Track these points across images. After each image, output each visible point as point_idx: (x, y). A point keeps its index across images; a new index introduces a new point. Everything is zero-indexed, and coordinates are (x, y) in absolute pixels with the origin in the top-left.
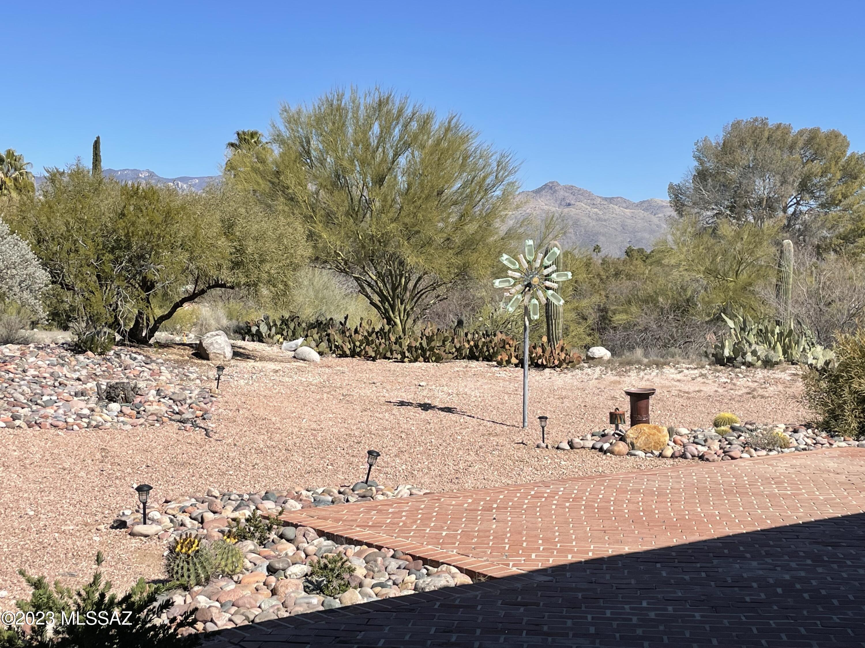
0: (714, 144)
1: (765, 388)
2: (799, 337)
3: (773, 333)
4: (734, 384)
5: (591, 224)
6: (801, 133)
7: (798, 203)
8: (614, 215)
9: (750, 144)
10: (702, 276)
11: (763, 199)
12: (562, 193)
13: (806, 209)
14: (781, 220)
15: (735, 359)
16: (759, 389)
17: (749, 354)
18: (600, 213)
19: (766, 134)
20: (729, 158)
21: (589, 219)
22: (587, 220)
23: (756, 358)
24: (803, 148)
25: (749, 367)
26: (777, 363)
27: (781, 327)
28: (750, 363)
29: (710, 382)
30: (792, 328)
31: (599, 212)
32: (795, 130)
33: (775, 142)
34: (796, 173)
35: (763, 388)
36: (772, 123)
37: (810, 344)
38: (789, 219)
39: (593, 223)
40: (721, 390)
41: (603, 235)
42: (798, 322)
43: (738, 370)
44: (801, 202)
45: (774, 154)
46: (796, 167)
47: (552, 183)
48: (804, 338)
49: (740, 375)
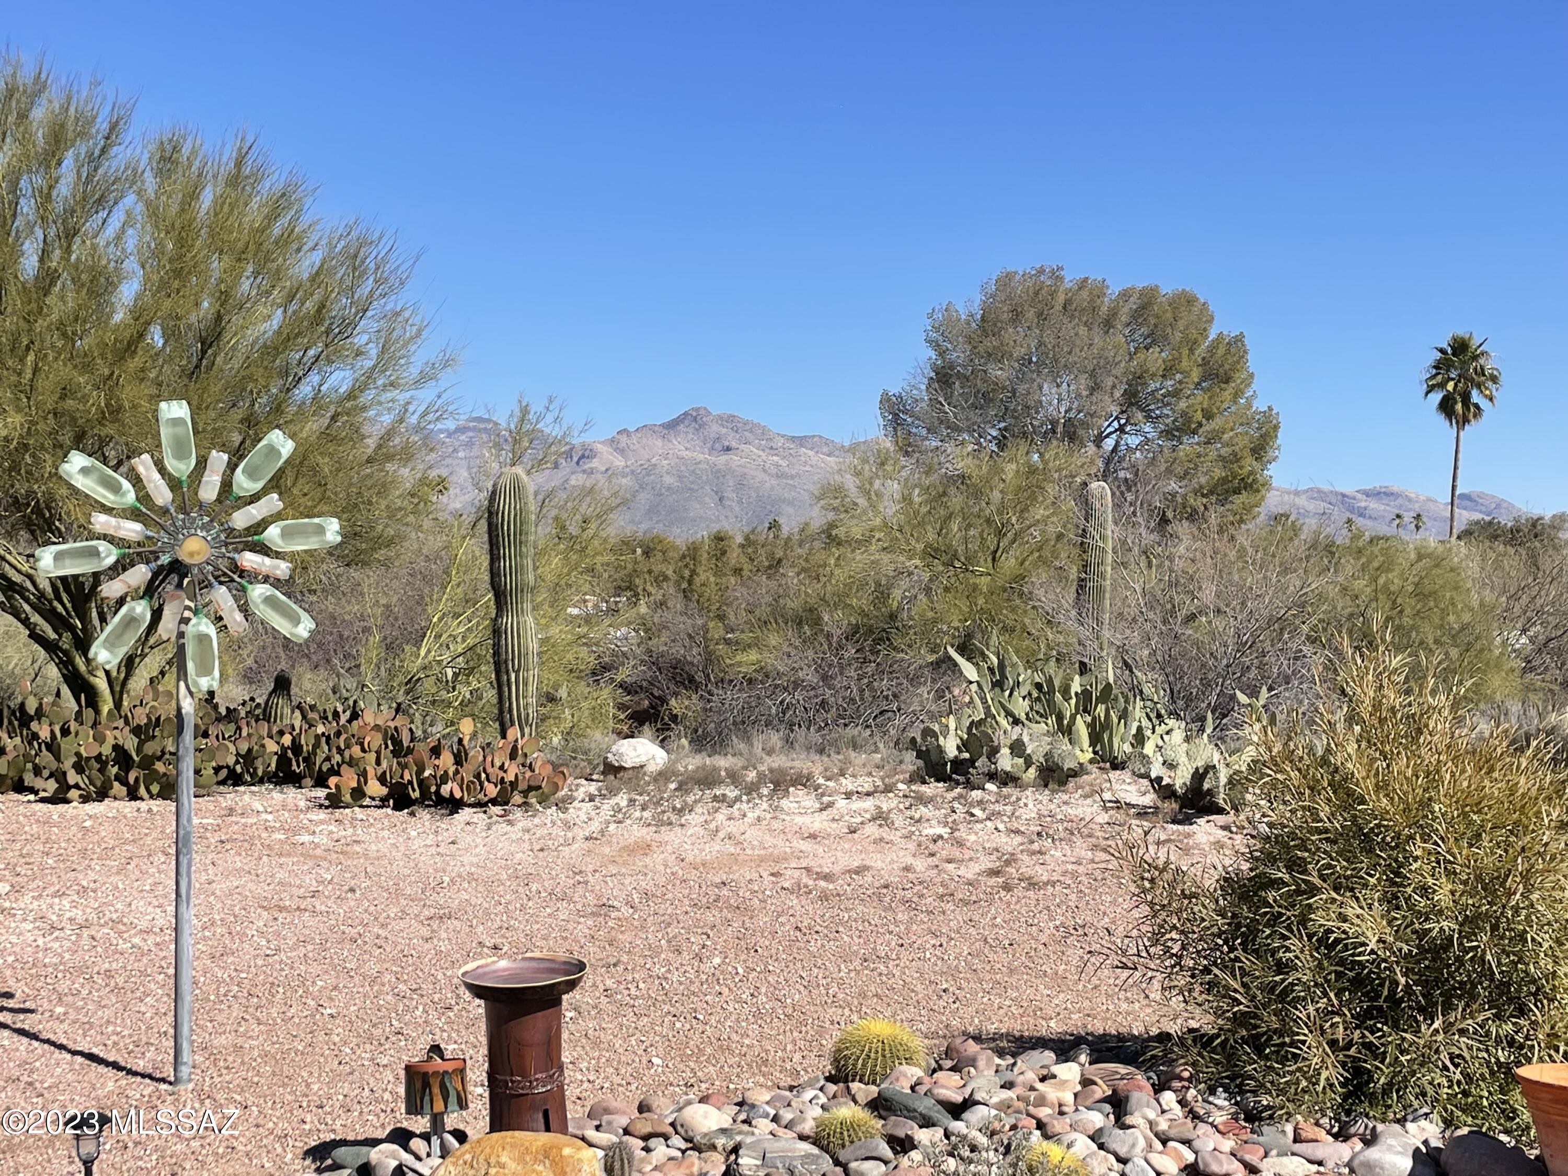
0: (963, 317)
1: (1040, 852)
2: (1127, 701)
3: (1066, 691)
4: (960, 844)
5: (768, 485)
6: (1125, 295)
7: (1121, 429)
8: (807, 468)
9: (1031, 314)
10: (917, 562)
11: (1058, 421)
12: (715, 428)
13: (1137, 442)
14: (1092, 462)
15: (972, 762)
16: (1025, 857)
17: (1005, 751)
18: (784, 463)
19: (1061, 298)
20: (991, 343)
21: (763, 474)
22: (761, 476)
23: (1021, 761)
24: (1128, 325)
25: (1005, 784)
26: (1074, 774)
27: (1086, 678)
28: (1007, 773)
29: (895, 837)
30: (1111, 681)
31: (781, 462)
32: (1114, 289)
33: (1077, 314)
34: (1118, 371)
35: (1034, 853)
36: (1070, 277)
37: (1152, 715)
38: (1108, 462)
39: (771, 482)
40: (920, 864)
41: (791, 503)
42: (1126, 663)
43: (976, 794)
44: (1128, 428)
45: (1076, 334)
46: (1117, 360)
47: (697, 410)
48: (1139, 703)
49: (977, 811)
